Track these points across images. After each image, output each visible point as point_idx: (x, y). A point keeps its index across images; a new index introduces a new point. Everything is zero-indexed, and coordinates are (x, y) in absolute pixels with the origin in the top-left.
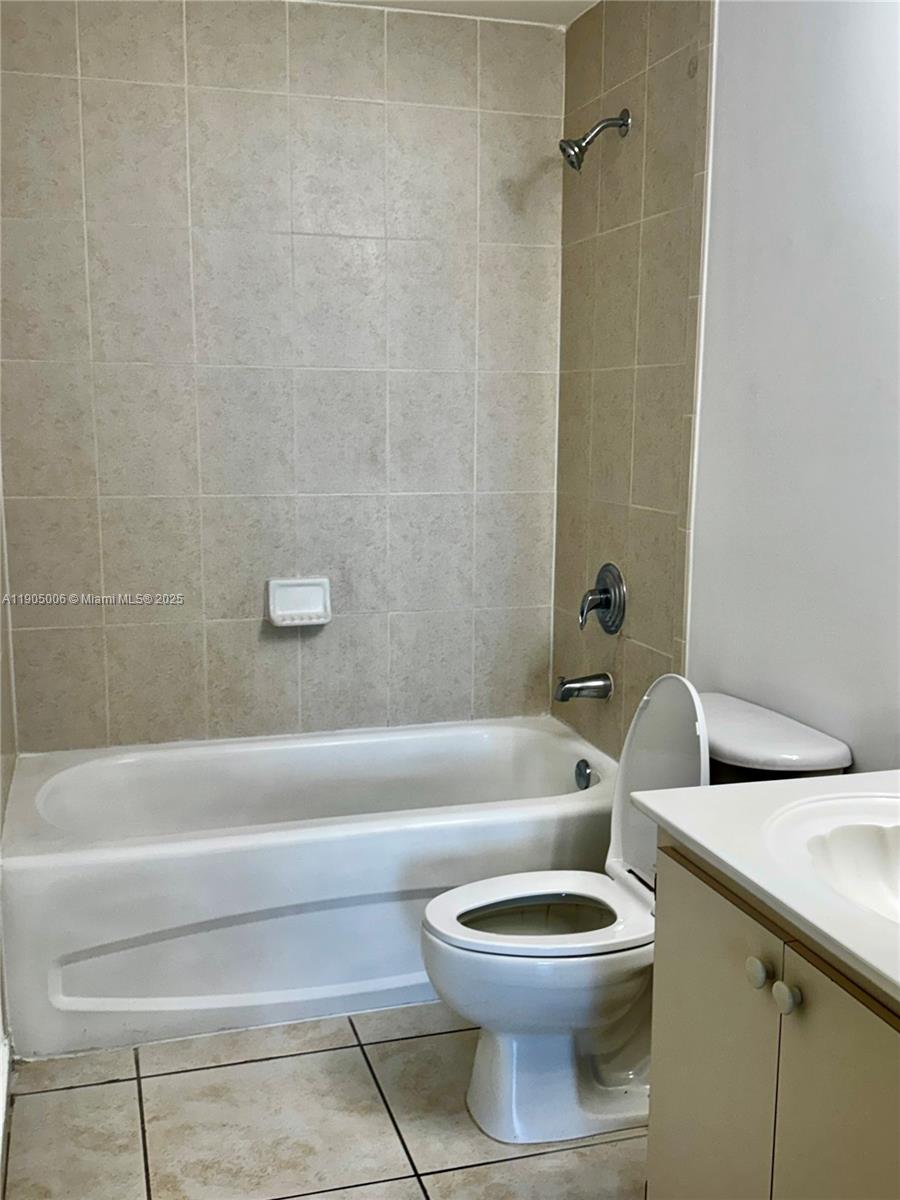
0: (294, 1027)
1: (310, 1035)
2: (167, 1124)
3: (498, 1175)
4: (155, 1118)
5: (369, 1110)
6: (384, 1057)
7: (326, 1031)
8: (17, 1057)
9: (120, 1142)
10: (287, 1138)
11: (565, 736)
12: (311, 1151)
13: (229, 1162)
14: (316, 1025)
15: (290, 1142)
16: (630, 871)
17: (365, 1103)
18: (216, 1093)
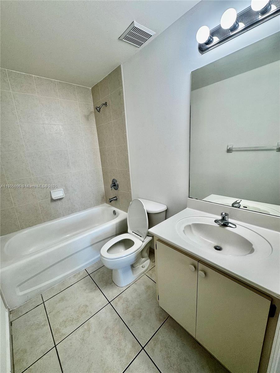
0: (75, 275)
1: (79, 276)
2: (53, 313)
3: (124, 295)
4: (50, 312)
5: (95, 290)
6: (94, 276)
7: (81, 274)
8: (10, 310)
9: (43, 324)
10: (81, 305)
11: (110, 207)
12: (87, 306)
13: (70, 318)
14: (79, 273)
15: (82, 306)
16: (133, 232)
17: (94, 288)
18: (62, 299)
